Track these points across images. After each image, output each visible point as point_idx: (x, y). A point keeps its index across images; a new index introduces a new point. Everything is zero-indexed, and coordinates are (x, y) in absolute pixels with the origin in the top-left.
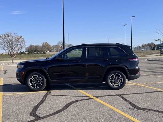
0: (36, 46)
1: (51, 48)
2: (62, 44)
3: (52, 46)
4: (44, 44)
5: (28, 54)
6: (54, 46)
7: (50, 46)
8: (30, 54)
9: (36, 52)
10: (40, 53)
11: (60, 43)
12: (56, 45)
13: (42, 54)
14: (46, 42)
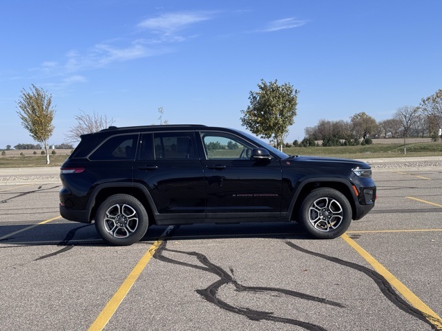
0: (337, 123)
1: (377, 127)
2: (407, 116)
3: (381, 124)
4: (357, 118)
5: (324, 145)
6: (385, 122)
7: (373, 121)
8: (329, 146)
9: (344, 141)
10: (357, 142)
11: (404, 113)
12: (392, 118)
13: (362, 144)
14: (363, 114)
